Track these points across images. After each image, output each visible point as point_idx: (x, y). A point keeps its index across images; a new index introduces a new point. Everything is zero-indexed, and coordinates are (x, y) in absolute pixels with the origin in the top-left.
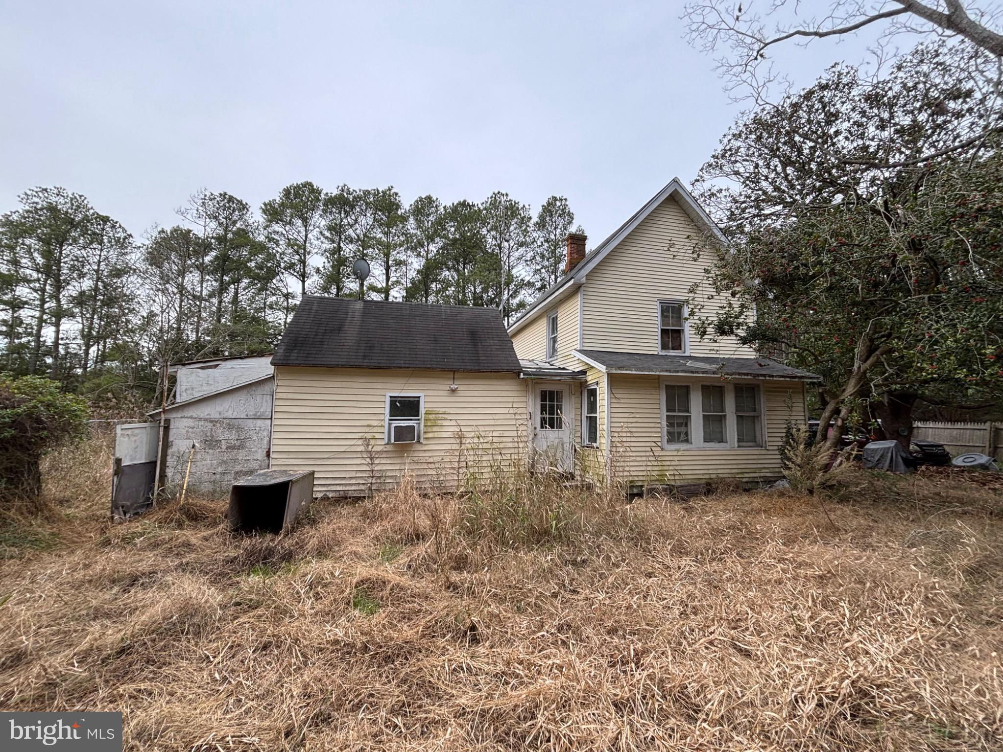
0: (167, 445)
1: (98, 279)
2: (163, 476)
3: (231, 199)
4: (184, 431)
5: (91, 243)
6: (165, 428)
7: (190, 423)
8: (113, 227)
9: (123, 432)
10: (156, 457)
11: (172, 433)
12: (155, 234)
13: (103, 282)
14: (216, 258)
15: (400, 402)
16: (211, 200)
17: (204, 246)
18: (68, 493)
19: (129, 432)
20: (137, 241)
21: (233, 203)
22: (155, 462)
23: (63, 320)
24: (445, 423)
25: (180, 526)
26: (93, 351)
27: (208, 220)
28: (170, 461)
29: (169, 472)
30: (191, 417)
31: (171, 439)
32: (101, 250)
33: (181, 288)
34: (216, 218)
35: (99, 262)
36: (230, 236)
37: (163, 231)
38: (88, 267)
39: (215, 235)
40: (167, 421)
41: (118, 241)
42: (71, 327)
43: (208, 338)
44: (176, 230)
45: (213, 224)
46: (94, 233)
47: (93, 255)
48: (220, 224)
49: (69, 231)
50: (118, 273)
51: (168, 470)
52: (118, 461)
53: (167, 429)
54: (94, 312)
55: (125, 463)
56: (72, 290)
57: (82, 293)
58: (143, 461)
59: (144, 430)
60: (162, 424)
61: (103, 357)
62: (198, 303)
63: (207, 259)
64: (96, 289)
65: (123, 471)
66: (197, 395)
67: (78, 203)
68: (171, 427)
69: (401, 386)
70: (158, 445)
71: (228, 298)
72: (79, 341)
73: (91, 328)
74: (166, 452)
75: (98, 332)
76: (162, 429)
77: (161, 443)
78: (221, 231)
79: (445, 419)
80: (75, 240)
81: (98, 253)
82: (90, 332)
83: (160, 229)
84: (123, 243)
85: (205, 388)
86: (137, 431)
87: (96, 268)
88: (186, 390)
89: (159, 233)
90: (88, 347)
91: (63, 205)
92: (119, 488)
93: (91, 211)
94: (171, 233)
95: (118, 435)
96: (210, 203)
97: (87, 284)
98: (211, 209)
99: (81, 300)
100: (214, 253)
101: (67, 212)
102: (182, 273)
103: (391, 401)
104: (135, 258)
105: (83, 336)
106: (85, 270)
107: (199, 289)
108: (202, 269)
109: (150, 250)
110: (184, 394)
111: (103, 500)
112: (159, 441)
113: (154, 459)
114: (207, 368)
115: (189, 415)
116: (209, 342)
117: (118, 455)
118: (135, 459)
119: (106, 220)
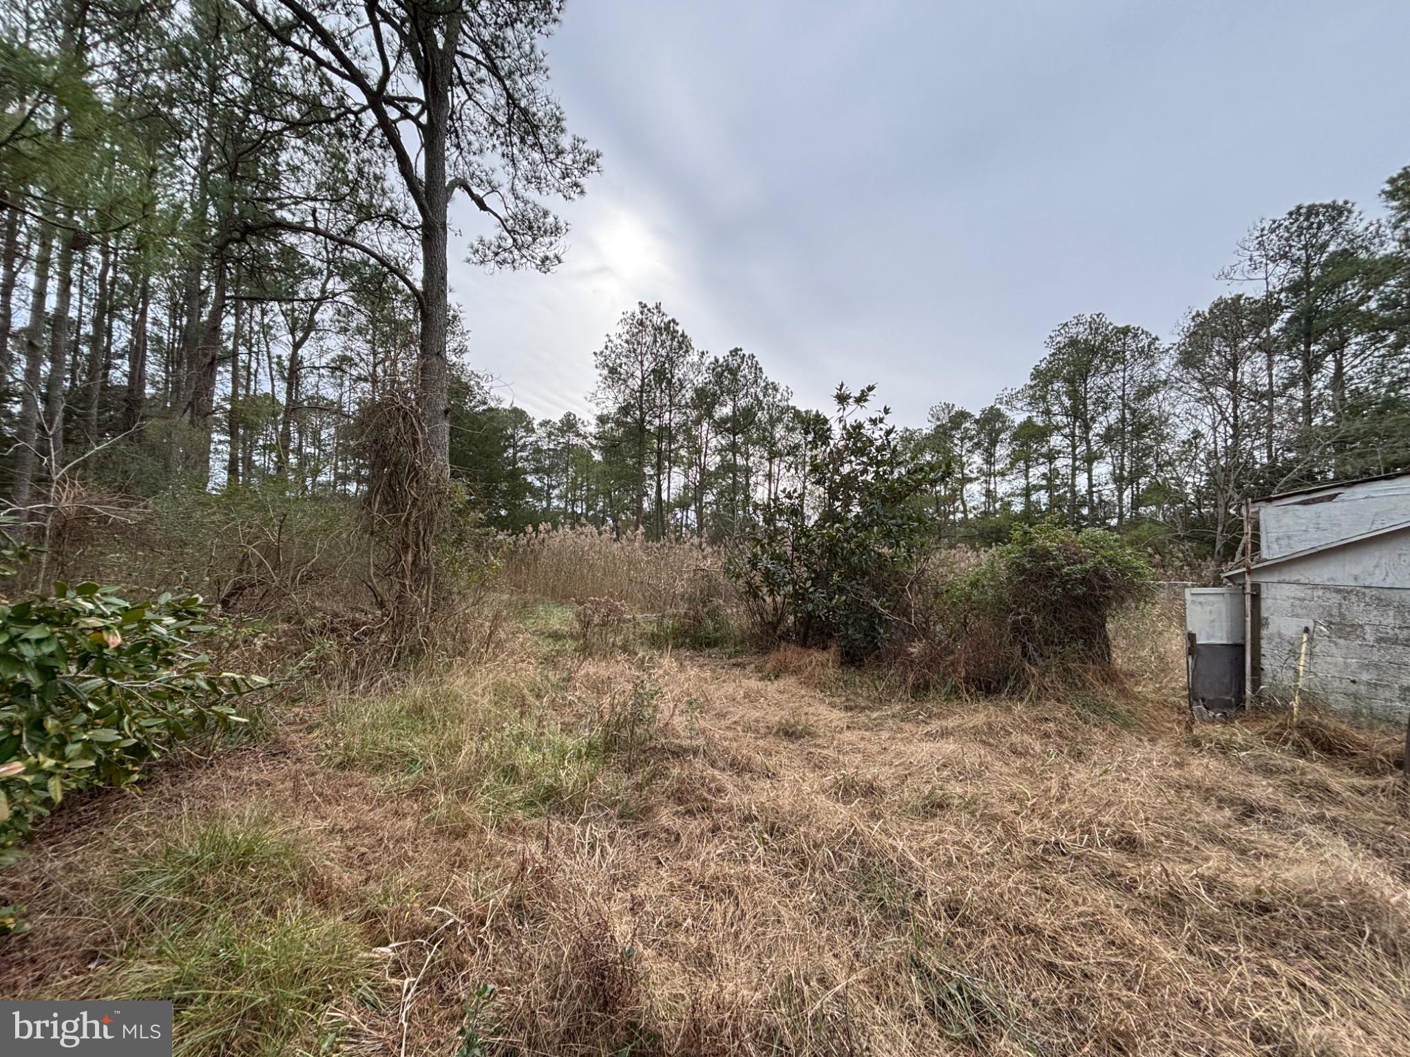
0: (1258, 623)
1: (1124, 405)
2: (1257, 669)
3: (1312, 211)
4: (1287, 604)
5: (1113, 365)
6: (1253, 596)
7: (1298, 592)
8: (1136, 335)
9: (1194, 598)
10: (1244, 638)
11: (1266, 605)
12: (1188, 323)
13: (1130, 408)
14: (1291, 321)
16: (1272, 231)
17: (1267, 310)
18: (1132, 667)
19: (1201, 599)
20: (1164, 343)
21: (1317, 215)
22: (1243, 646)
23: (1095, 464)
25: (1303, 753)
26: (1127, 494)
27: (1271, 266)
28: (1265, 646)
29: (1266, 663)
30: (1297, 583)
31: (1264, 614)
32: (1124, 370)
33: (1234, 388)
34: (1284, 256)
35: (1124, 385)
36: (1316, 272)
37: (1198, 315)
38: (1113, 395)
39: (1286, 284)
40: (1256, 587)
41: (1141, 352)
42: (1102, 470)
43: (1291, 455)
44: (1217, 306)
45: (1282, 268)
46: (1116, 353)
47: (1116, 379)
48: (1295, 262)
49: (1091, 361)
50: (1147, 392)
51: (1263, 661)
52: (1191, 637)
53: (1256, 598)
54: (1124, 449)
55: (1201, 640)
56: (1098, 428)
57: (1109, 428)
58: (1225, 642)
59: (1221, 598)
60: (1248, 590)
61: (1137, 502)
62: (1265, 402)
63: (1274, 329)
64: (1123, 420)
65: (1198, 651)
66: (1301, 547)
67: (1095, 325)
68: (1263, 595)
70: (1245, 621)
71: (1320, 382)
72: (1112, 486)
73: (1122, 468)
74: (1259, 632)
75: (1130, 472)
76: (1248, 598)
77: (1249, 619)
78: (1298, 273)
80: (1097, 369)
81: (1121, 374)
82: (1121, 473)
83: (1194, 313)
84: (1148, 353)
85: (1313, 534)
86: (1212, 598)
87: (1120, 393)
88: (1278, 539)
89: (1193, 319)
90: (1121, 494)
91: (1082, 333)
92: (1195, 672)
93: (1110, 328)
94: (1211, 311)
95: (1188, 603)
96: (1273, 236)
97: (1113, 416)
98: (1274, 244)
99: (1107, 438)
100: (1286, 316)
101: (1086, 340)
102: (1234, 365)
104: (1165, 366)
105: (1115, 481)
106: (1109, 400)
107: (1266, 380)
108: (1269, 348)
109: (1182, 348)
110: (1275, 546)
111: (1173, 685)
112: (1245, 615)
113: (1240, 641)
114: (1314, 501)
115: (1294, 578)
116: (1297, 461)
117: (1190, 629)
118: (1213, 636)
119: (1125, 331)
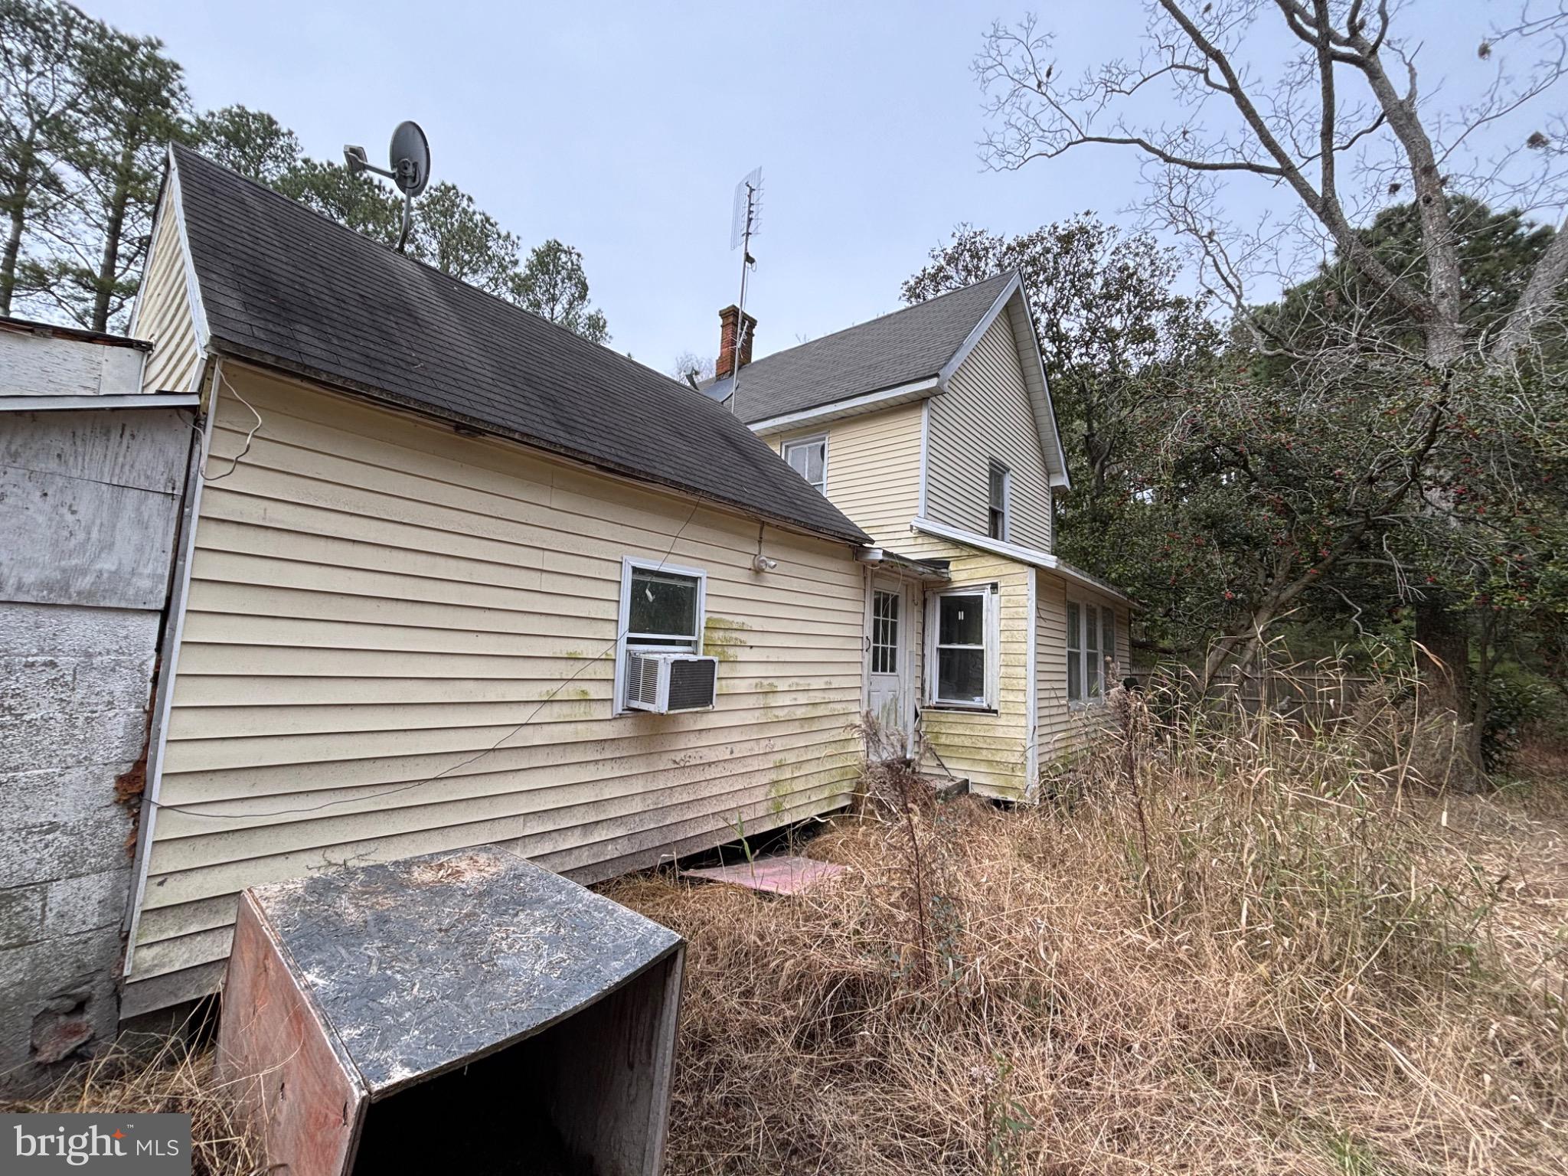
15: (655, 588)
24: (743, 654)
69: (665, 542)
79: (742, 645)
103: (635, 583)
